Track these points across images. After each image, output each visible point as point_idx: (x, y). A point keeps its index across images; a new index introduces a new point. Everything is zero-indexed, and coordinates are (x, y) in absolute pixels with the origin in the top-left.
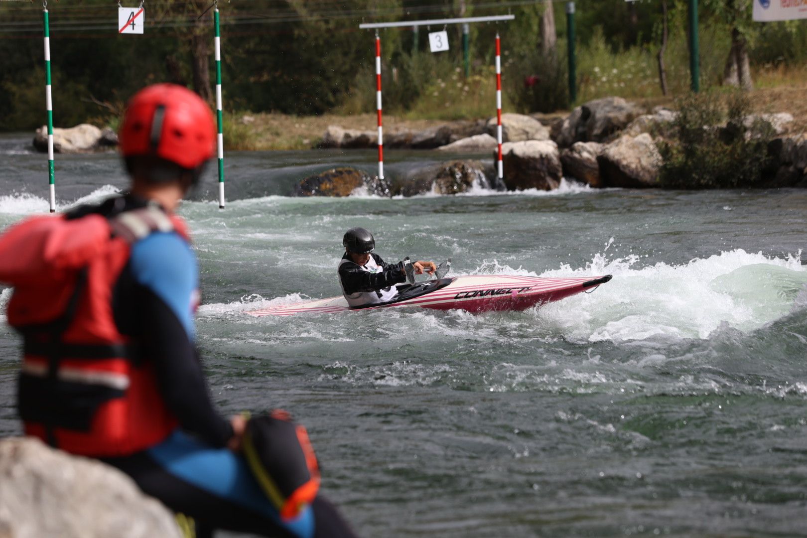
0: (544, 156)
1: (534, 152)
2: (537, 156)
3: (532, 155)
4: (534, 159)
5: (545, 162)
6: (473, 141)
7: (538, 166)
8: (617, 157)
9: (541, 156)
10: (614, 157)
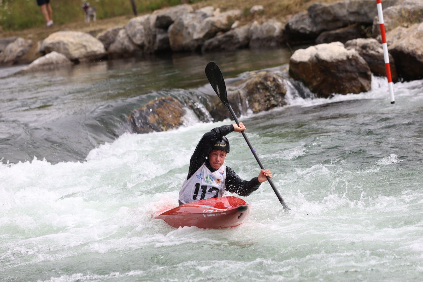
0: (350, 57)
1: (340, 54)
2: (345, 58)
3: (340, 58)
4: (342, 61)
5: (353, 63)
6: (46, 59)
7: (349, 68)
8: (411, 49)
9: (348, 57)
10: (408, 49)
